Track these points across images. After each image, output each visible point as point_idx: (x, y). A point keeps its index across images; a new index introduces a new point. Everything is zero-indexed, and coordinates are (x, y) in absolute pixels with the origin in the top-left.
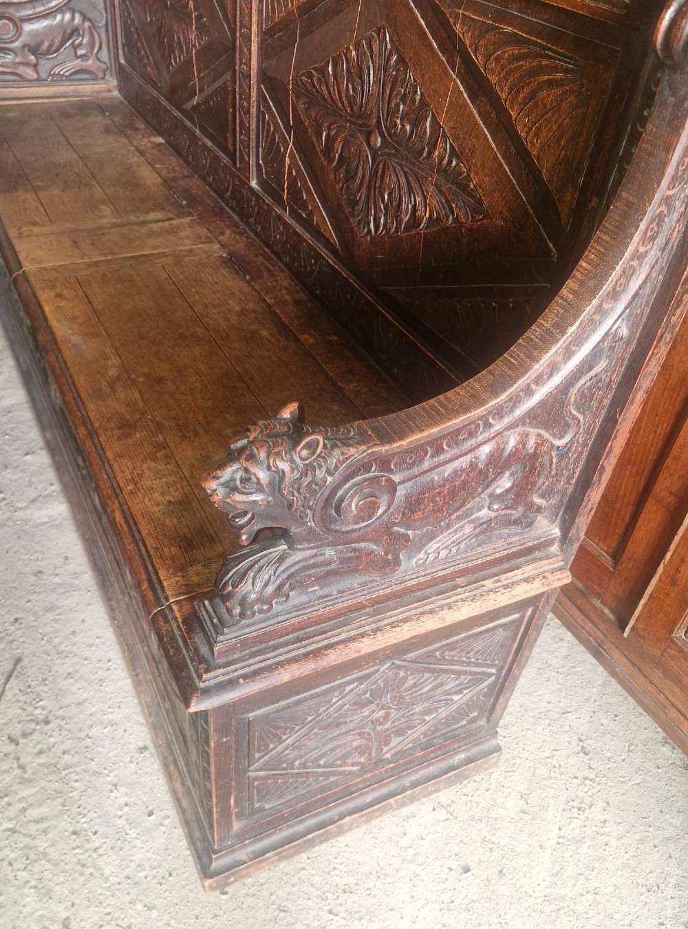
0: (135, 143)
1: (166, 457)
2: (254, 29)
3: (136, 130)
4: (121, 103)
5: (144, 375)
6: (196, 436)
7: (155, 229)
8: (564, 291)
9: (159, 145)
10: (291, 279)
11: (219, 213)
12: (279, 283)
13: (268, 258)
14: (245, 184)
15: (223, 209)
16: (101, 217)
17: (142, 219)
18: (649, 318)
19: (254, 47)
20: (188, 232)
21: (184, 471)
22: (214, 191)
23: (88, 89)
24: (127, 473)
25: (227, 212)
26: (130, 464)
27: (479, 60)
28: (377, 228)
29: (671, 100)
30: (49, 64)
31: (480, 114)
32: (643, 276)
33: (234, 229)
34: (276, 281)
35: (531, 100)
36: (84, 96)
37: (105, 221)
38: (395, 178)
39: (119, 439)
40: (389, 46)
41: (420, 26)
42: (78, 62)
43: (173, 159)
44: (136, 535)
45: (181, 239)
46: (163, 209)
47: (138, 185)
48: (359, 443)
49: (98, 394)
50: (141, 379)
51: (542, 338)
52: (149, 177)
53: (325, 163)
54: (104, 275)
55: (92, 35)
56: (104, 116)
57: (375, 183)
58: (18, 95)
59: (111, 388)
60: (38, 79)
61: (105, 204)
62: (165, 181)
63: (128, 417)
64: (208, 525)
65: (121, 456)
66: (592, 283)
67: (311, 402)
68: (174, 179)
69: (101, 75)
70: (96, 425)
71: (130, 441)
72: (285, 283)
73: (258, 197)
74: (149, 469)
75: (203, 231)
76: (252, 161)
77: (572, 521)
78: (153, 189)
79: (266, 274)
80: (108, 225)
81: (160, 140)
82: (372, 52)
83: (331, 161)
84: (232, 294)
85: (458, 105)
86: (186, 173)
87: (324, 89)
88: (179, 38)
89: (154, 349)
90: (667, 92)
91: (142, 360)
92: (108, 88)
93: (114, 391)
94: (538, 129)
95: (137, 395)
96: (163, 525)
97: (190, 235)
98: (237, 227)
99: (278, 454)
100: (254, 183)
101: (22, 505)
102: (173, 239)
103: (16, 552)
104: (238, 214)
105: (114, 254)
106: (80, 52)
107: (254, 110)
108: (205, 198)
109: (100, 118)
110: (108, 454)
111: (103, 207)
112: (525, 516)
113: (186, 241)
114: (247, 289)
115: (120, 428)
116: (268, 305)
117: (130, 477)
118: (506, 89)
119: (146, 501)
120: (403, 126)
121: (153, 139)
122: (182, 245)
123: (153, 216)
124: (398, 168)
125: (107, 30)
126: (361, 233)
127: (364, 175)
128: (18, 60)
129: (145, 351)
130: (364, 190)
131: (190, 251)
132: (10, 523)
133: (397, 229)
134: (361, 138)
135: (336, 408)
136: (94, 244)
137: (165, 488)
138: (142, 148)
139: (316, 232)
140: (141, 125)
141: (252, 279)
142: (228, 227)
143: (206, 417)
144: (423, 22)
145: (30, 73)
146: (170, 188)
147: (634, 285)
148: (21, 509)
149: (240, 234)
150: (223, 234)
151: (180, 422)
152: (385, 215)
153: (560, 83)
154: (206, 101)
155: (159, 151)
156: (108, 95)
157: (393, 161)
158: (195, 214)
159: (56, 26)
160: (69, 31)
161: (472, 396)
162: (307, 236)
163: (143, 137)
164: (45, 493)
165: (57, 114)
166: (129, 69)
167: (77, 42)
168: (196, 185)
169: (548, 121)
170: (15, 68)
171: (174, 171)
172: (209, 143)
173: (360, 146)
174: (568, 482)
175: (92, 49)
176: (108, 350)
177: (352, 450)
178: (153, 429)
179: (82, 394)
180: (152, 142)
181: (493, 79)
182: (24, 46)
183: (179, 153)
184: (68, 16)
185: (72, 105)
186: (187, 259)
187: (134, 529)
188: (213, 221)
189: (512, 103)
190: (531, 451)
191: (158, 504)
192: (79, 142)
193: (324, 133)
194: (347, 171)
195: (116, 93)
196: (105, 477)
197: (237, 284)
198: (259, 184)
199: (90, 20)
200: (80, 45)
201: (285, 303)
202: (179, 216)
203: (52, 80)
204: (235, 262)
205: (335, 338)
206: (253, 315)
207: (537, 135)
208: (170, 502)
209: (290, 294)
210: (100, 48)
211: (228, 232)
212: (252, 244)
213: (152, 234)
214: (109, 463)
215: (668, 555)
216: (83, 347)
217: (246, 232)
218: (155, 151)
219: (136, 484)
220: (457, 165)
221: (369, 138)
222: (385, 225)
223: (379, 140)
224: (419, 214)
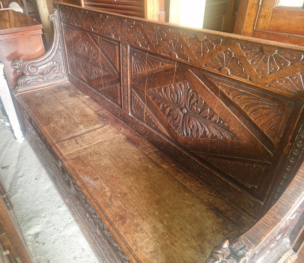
0: (81, 99)
1: (141, 230)
2: (129, 74)
3: (79, 94)
4: (71, 85)
5: (119, 193)
6: (147, 217)
7: (100, 131)
9: (88, 99)
10: (149, 143)
11: (117, 121)
12: (146, 145)
13: (139, 137)
14: (126, 114)
15: (117, 120)
16: (81, 129)
17: (94, 128)
19: (129, 79)
20: (110, 131)
21: (149, 235)
22: (113, 114)
23: (59, 82)
24: (131, 241)
25: (119, 121)
26: (130, 236)
27: (231, 97)
28: (188, 135)
30: (47, 77)
31: (231, 110)
33: (124, 127)
34: (145, 145)
35: (255, 111)
36: (58, 84)
37: (83, 131)
39: (122, 225)
40: (189, 87)
41: (202, 84)
42: (55, 75)
43: (95, 103)
45: (109, 133)
46: (99, 123)
47: (88, 115)
49: (107, 206)
50: (119, 195)
52: (90, 112)
53: (162, 114)
54: (90, 153)
55: (59, 67)
57: (186, 122)
58: (38, 87)
60: (43, 82)
61: (80, 124)
62: (95, 112)
63: (121, 214)
64: (168, 260)
65: (125, 233)
67: (178, 194)
68: (98, 111)
69: (62, 77)
70: (112, 220)
71: (126, 225)
72: (148, 145)
73: (132, 118)
75: (115, 129)
76: (129, 108)
78: (93, 116)
79: (141, 143)
80: (84, 132)
81: (88, 97)
82: (181, 88)
83: (164, 114)
84: (133, 152)
85: (220, 106)
86: (101, 108)
87: (160, 94)
88: (95, 71)
89: (118, 181)
91: (116, 186)
92: (65, 80)
93: (112, 203)
94: (260, 119)
95: (120, 202)
97: (111, 132)
98: (124, 126)
100: (130, 114)
102: (107, 134)
104: (124, 122)
105: (90, 144)
106: (56, 72)
107: (129, 95)
108: (110, 117)
109: (66, 91)
110: (121, 233)
111: (80, 126)
113: (111, 134)
114: (137, 150)
115: (120, 219)
116: (146, 155)
117: (132, 243)
118: (244, 106)
119: (143, 253)
120: (197, 109)
121: (85, 97)
122: (110, 136)
123: (97, 126)
124: (196, 120)
125: (64, 65)
126: (180, 135)
127: (180, 119)
128: (37, 77)
129: (115, 182)
130: (181, 123)
131: (114, 138)
132: (60, 238)
133: (197, 136)
134: (178, 110)
135: (187, 195)
136: (83, 141)
137: (146, 245)
138: (83, 100)
139: (160, 131)
140: (80, 92)
141: (137, 146)
142: (121, 126)
143: (147, 208)
144: (203, 83)
145: (41, 80)
146: (98, 115)
149: (126, 128)
150: (121, 129)
151: (139, 212)
152: (191, 132)
154: (108, 90)
155: (89, 101)
156: (65, 82)
157: (193, 118)
158: (110, 123)
159: (48, 66)
160: (52, 67)
161: (274, 218)
162: (155, 132)
163: (83, 97)
164: (69, 223)
165: (52, 92)
166: (73, 76)
167: (55, 70)
168: (104, 112)
169: (264, 118)
170: (36, 80)
171: (97, 108)
172: (110, 101)
173: (178, 112)
174: (293, 226)
175: (60, 70)
176: (103, 185)
178: (131, 217)
179: (102, 207)
180: (86, 98)
181: (237, 103)
182: (39, 73)
183: (96, 101)
184: (52, 63)
185: (56, 88)
186: (114, 141)
188: (116, 125)
189: (247, 110)
192: (63, 102)
193: (161, 106)
194: (172, 117)
195: (68, 82)
196: (123, 243)
197: (133, 148)
198: (132, 114)
199: (58, 63)
200: (56, 70)
201: (151, 153)
202: (105, 125)
203: (48, 81)
204: (128, 139)
206: (144, 160)
207: (260, 120)
208: (151, 252)
209: (152, 149)
210: (62, 70)
211: (122, 128)
212: (132, 132)
213: (100, 134)
214: (122, 237)
216: (95, 185)
217: (128, 128)
219: (136, 245)
220: (223, 123)
221: (181, 110)
222: (191, 134)
223: (186, 111)
224: (207, 134)
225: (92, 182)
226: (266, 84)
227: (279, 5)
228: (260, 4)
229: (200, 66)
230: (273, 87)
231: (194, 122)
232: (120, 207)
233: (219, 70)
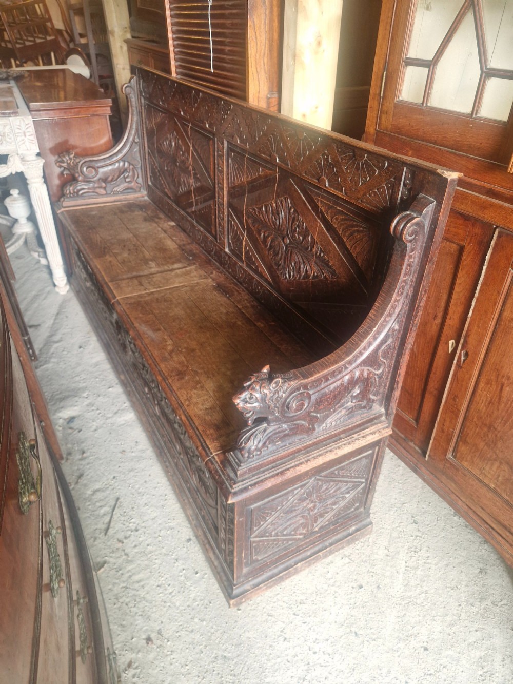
0: (161, 226)
1: (202, 387)
2: (225, 185)
3: (160, 218)
4: (150, 203)
5: (185, 348)
6: (214, 376)
7: (179, 273)
8: (370, 314)
9: (173, 226)
10: (248, 295)
11: (209, 262)
12: (243, 297)
13: (236, 285)
14: (222, 250)
15: (210, 260)
16: (151, 268)
17: (171, 268)
18: (406, 322)
19: (225, 193)
20: (195, 273)
21: (210, 393)
22: (205, 251)
23: (131, 197)
24: (185, 396)
25: (213, 262)
26: (185, 392)
27: (329, 218)
28: (290, 276)
29: (399, 249)
30: (112, 187)
31: (331, 237)
32: (400, 308)
33: (217, 270)
34: (241, 296)
35: (351, 236)
36: (129, 200)
37: (153, 270)
38: (297, 257)
39: (178, 380)
40: (290, 205)
41: (303, 200)
42: (126, 184)
43: (182, 234)
44: (193, 425)
45: (192, 277)
46: (180, 262)
47: (166, 250)
48: (295, 380)
49: (164, 359)
50: (184, 350)
51: (364, 333)
52: (171, 245)
53: (263, 247)
54: (157, 299)
55: (134, 172)
56: (142, 211)
57: (288, 258)
58: (96, 202)
59: (171, 356)
60: (106, 194)
61: (152, 260)
62: (180, 246)
63: (181, 369)
65: (180, 389)
66: (380, 312)
68: (184, 245)
69: (138, 190)
70: (166, 374)
71: (183, 381)
72: (246, 297)
73: (229, 257)
74: (194, 393)
75: (202, 273)
76: (226, 241)
77: (389, 405)
78: (174, 251)
79: (236, 293)
80: (155, 272)
81: (173, 224)
82: (282, 206)
83: (266, 246)
84: (221, 304)
85: (322, 232)
86: (189, 241)
87: (261, 216)
88: (184, 180)
89: (188, 335)
90: (398, 247)
91: (183, 341)
92: (142, 195)
93: (172, 357)
95: (183, 358)
96: (205, 419)
97: (196, 275)
98: (219, 269)
99: (264, 387)
100: (227, 250)
101: (110, 415)
102: (188, 278)
103: (110, 441)
104: (218, 263)
105: (160, 287)
106: (127, 180)
107: (226, 219)
108: (201, 255)
109: (140, 212)
110: (174, 388)
111: (150, 262)
112: (367, 404)
113: (195, 278)
114: (228, 302)
115: (178, 375)
116: (239, 309)
117: (186, 398)
118: (341, 230)
119: (195, 409)
120: (299, 238)
121: (169, 223)
122: (193, 280)
123: (176, 266)
124: (298, 253)
125: (141, 169)
126: (282, 278)
127: (282, 254)
128: (96, 186)
129: (183, 336)
130: (282, 260)
131: (198, 283)
132: (105, 426)
133: (299, 278)
134: (280, 239)
135: (277, 358)
136: (149, 283)
137: (203, 402)
138: (165, 228)
139: (261, 275)
140: (162, 216)
141: (230, 296)
142: (214, 269)
143: (217, 367)
145: (102, 191)
146: (183, 250)
147: (397, 311)
148: (109, 418)
149: (221, 273)
150: (212, 273)
151: (205, 370)
152: (293, 272)
153: (362, 232)
154: (200, 211)
155: (174, 230)
156: (142, 199)
157: (295, 251)
158: (197, 264)
159: (116, 169)
160: (122, 170)
161: (338, 357)
162: (256, 276)
163: (164, 222)
164: (122, 408)
165: (117, 211)
166: (153, 188)
167: (126, 175)
168: (194, 247)
169: (358, 245)
170: (94, 189)
171: (183, 241)
172: (202, 229)
173: (279, 243)
174: (384, 388)
175: (134, 177)
176: (166, 337)
177: (292, 383)
178: (193, 374)
179: (157, 360)
180: (169, 225)
181: (335, 226)
182: (100, 179)
183: (184, 231)
184: (121, 164)
185: (125, 206)
186: (197, 288)
187: (191, 422)
188: (206, 267)
189: (344, 236)
190: (366, 377)
191: (201, 410)
192: (132, 227)
193: (262, 234)
194: (274, 251)
195: (146, 198)
196: (174, 399)
197: (223, 299)
198: (229, 250)
199: (133, 165)
200: (127, 177)
201: (247, 307)
202: (189, 265)
203: (114, 194)
204: (220, 288)
205: (273, 324)
206: (233, 314)
207: (355, 248)
208: (206, 409)
209: (249, 302)
210: (138, 177)
211: (214, 272)
212: (227, 278)
213: (177, 276)
215: (438, 418)
217: (223, 272)
218: (172, 230)
219: (189, 401)
220: (323, 256)
221: (283, 239)
222: (294, 275)
223: (288, 241)
224: (308, 273)
225: (150, 333)
226: (358, 198)
227: (400, 98)
228: (382, 95)
229: (300, 174)
230: (364, 202)
231: (296, 257)
232: (180, 363)
233: (318, 180)
